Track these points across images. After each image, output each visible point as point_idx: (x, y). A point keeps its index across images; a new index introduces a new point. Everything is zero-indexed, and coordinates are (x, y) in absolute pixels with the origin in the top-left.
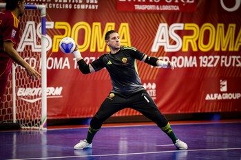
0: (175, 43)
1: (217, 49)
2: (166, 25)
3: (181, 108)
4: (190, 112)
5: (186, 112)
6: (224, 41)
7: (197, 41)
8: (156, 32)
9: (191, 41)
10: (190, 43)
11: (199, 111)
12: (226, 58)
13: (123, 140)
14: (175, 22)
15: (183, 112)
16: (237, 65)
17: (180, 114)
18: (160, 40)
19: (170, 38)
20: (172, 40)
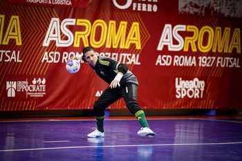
0: (66, 38)
1: (108, 46)
2: (58, 19)
3: (71, 104)
4: (79, 108)
5: (76, 108)
6: (116, 39)
7: (89, 37)
8: (48, 26)
9: (82, 36)
10: (81, 39)
11: (89, 108)
12: (117, 54)
13: (10, 136)
14: (67, 17)
15: (73, 108)
16: (128, 63)
17: (70, 110)
18: (51, 35)
19: (61, 33)
20: (64, 35)
